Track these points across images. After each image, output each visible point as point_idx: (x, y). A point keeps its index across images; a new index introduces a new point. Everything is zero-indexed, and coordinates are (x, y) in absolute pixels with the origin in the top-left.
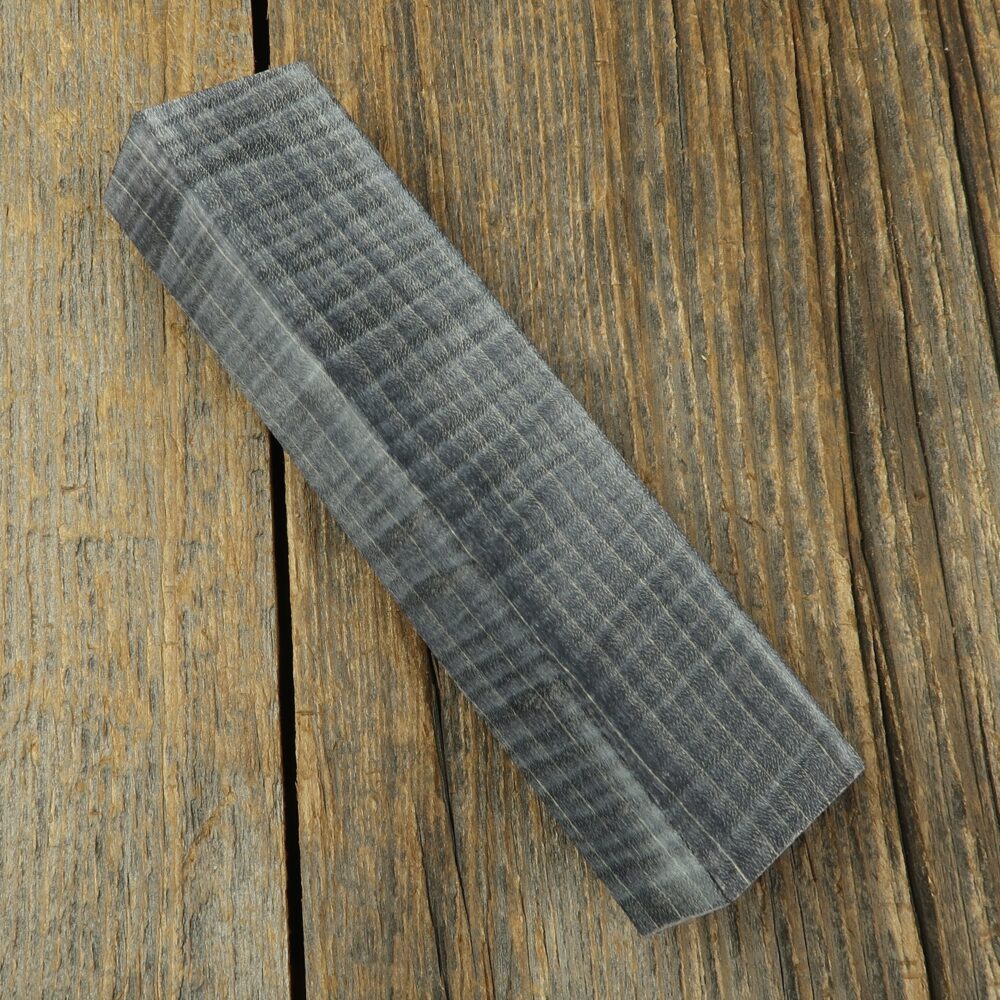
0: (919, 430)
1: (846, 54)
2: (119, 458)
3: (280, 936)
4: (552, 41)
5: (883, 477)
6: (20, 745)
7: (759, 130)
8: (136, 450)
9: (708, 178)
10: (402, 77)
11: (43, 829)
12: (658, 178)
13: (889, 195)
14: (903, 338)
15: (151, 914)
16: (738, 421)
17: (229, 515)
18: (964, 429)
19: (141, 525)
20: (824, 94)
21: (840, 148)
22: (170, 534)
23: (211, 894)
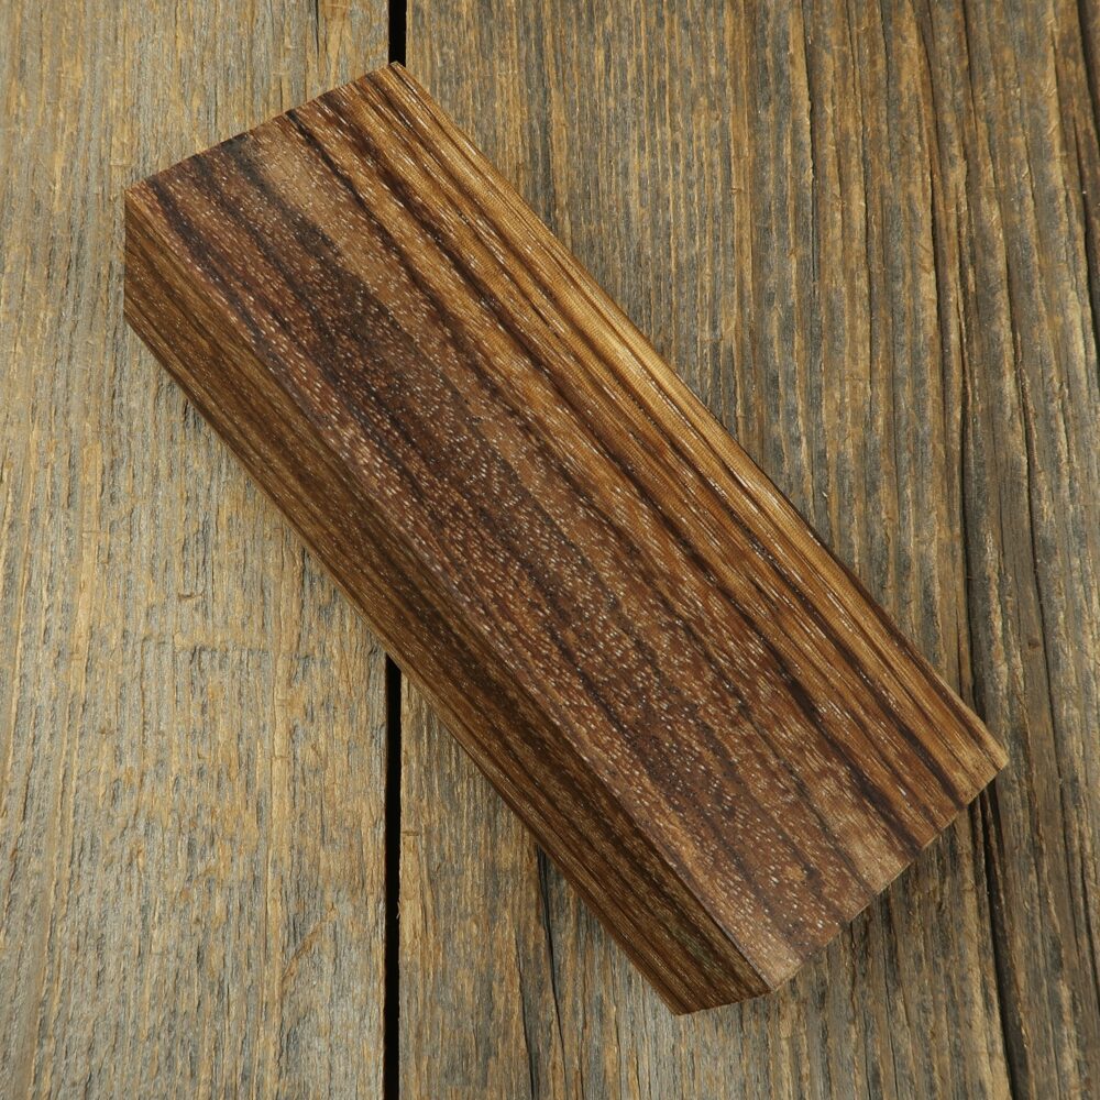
0: (1037, 578)
1: (983, 193)
2: (237, 568)
3: (376, 1055)
4: (688, 166)
5: (998, 624)
6: (127, 851)
7: (892, 267)
8: (254, 561)
9: (838, 313)
10: (536, 195)
11: (146, 935)
12: (788, 310)
13: (1019, 338)
14: (1026, 484)
15: (249, 1026)
16: (856, 560)
17: (343, 631)
18: (1082, 580)
19: (256, 637)
20: (959, 232)
21: (973, 289)
22: (284, 647)
23: (309, 1009)
